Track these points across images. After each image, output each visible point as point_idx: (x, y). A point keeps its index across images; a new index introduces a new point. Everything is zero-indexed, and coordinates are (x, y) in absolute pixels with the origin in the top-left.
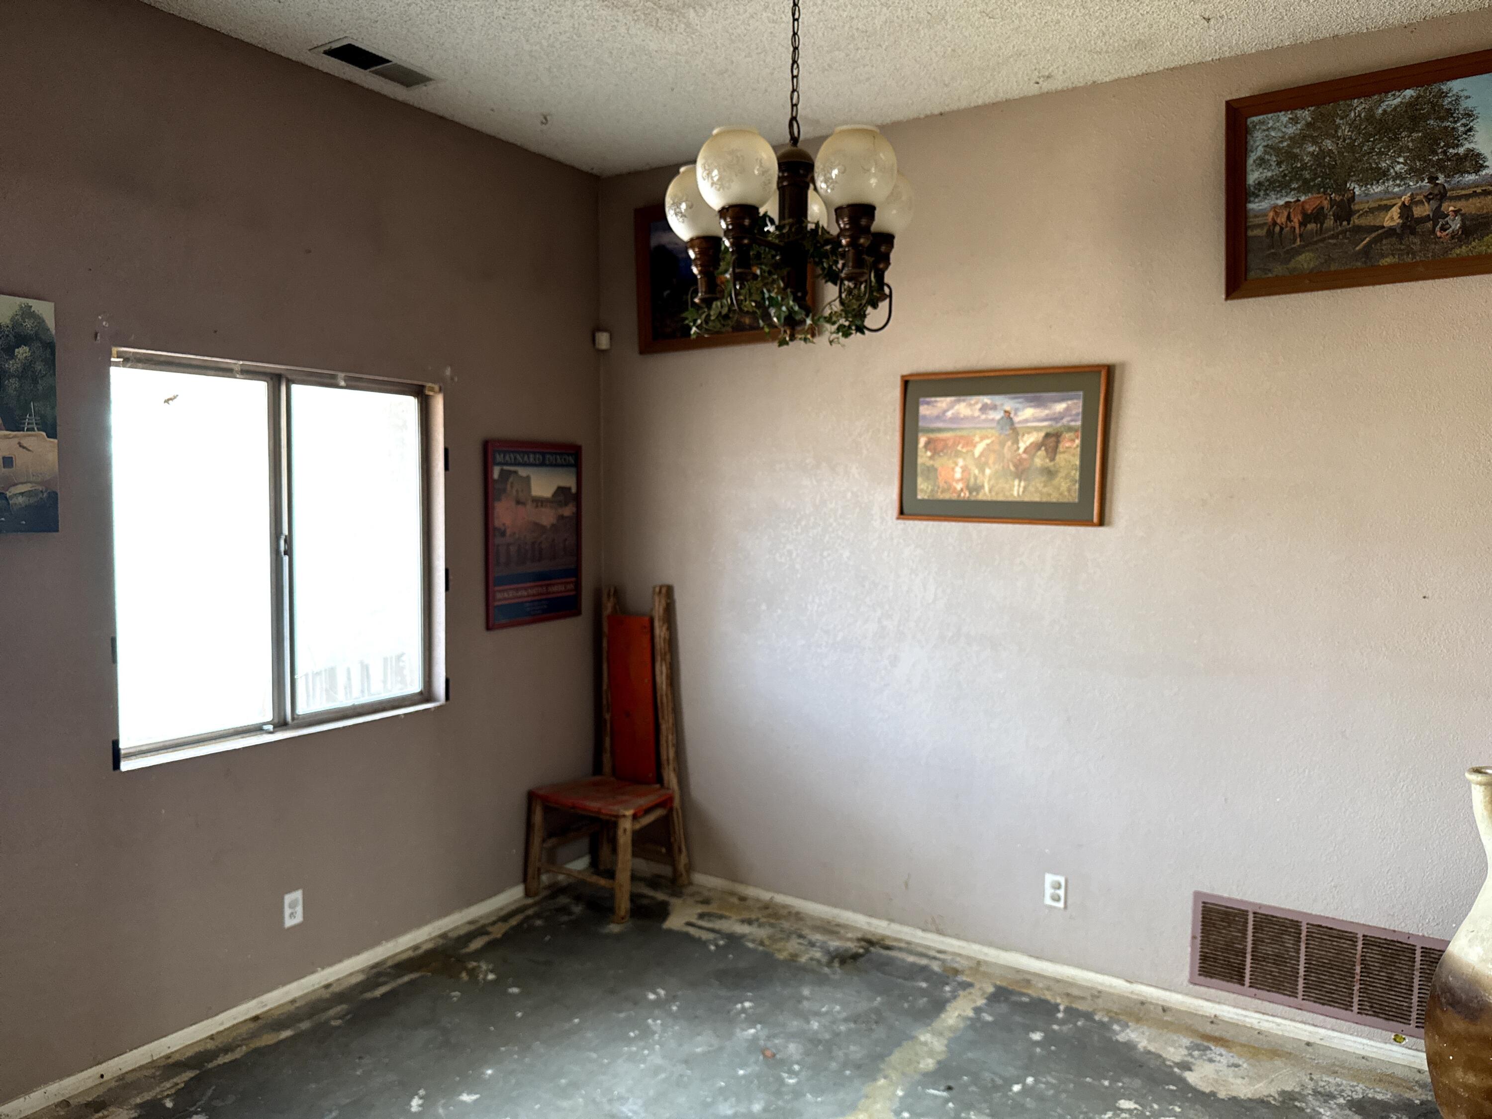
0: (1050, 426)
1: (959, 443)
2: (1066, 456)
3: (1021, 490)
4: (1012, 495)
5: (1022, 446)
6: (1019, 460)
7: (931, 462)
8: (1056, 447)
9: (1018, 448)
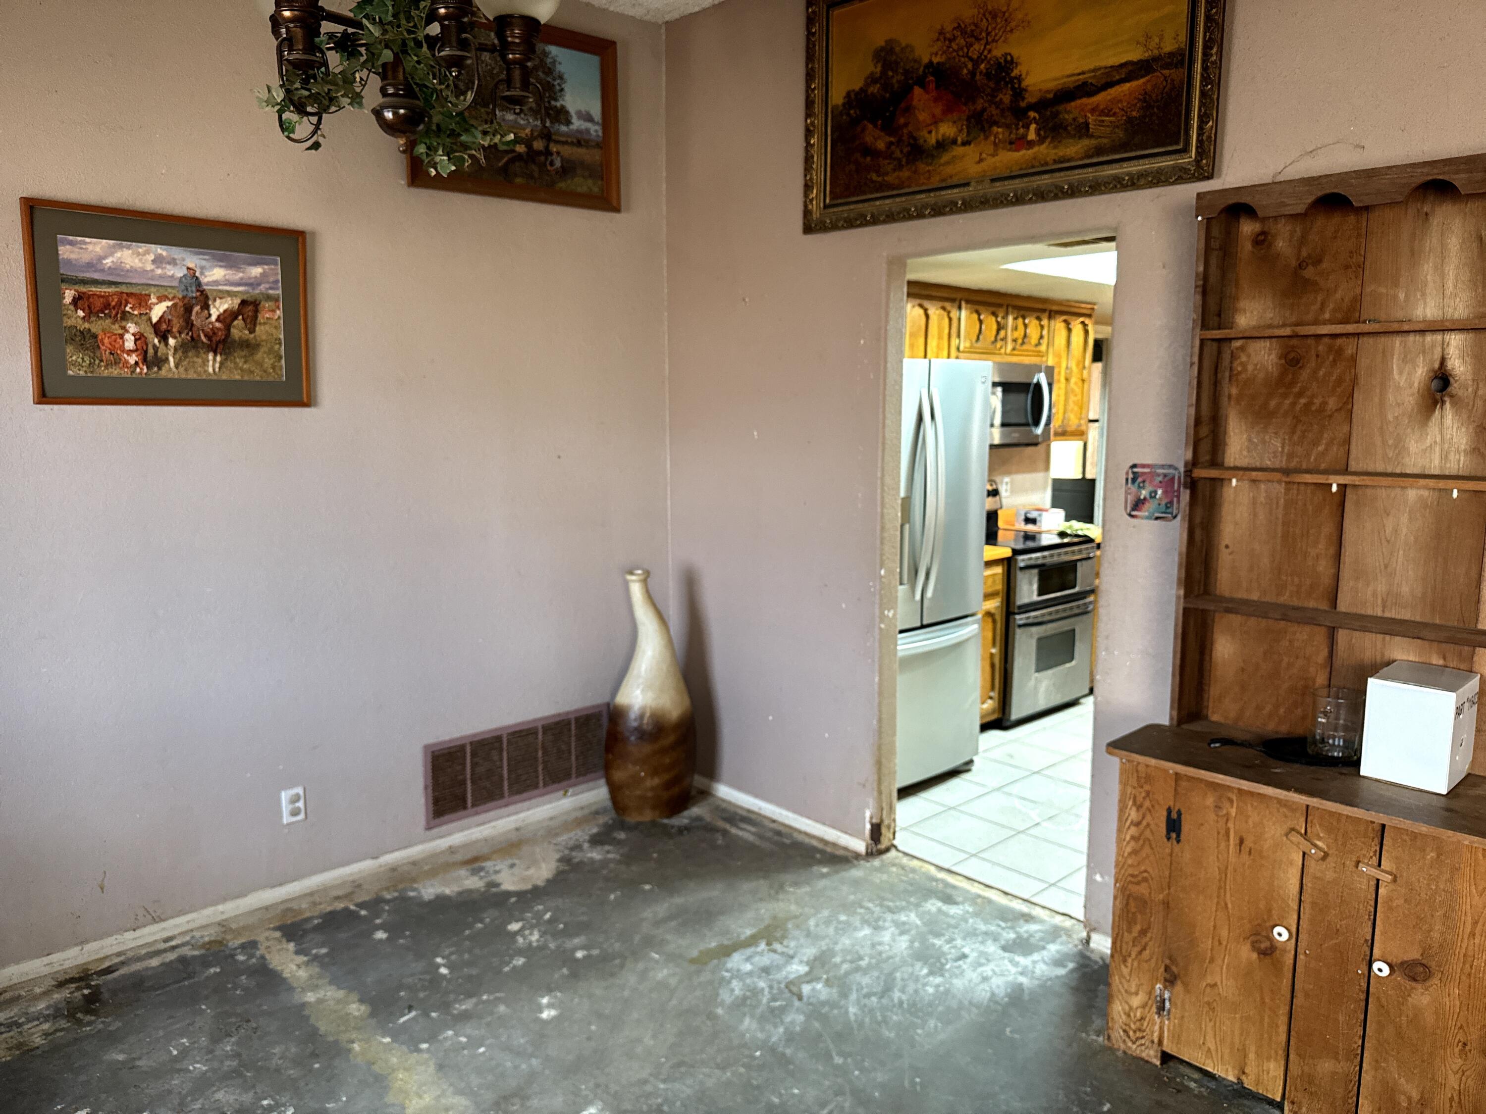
0: (246, 292)
1: (127, 303)
2: (267, 327)
3: (217, 365)
4: (206, 371)
5: (215, 313)
6: (212, 329)
7: (87, 325)
8: (256, 317)
9: (210, 315)
